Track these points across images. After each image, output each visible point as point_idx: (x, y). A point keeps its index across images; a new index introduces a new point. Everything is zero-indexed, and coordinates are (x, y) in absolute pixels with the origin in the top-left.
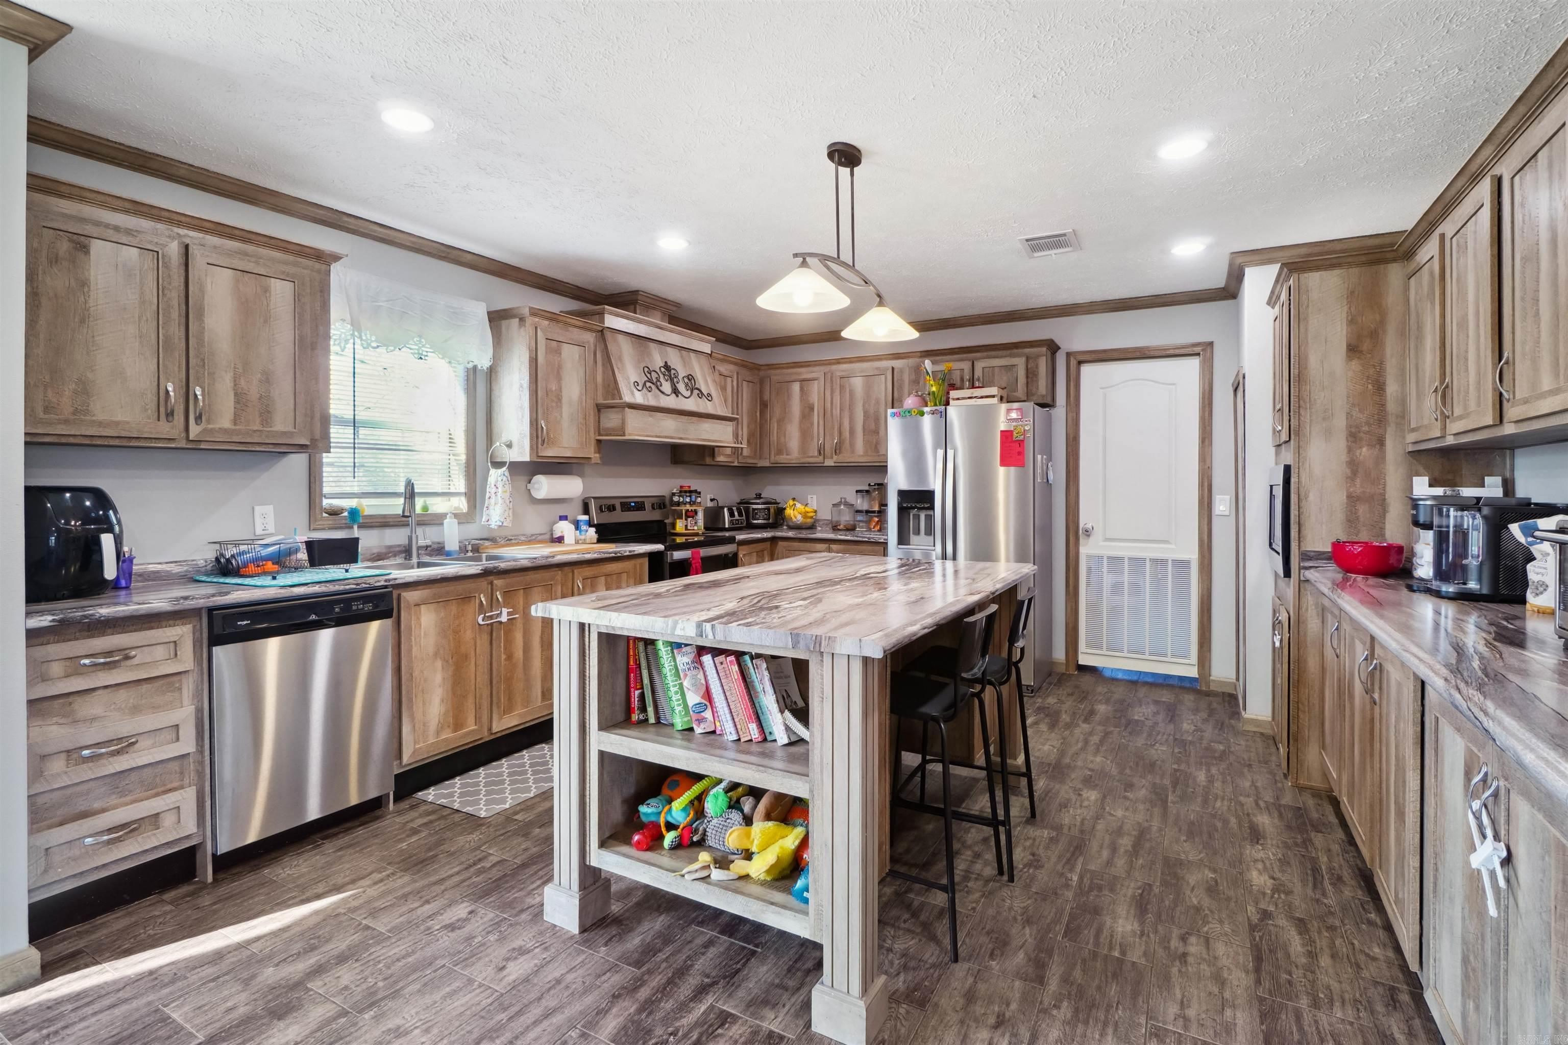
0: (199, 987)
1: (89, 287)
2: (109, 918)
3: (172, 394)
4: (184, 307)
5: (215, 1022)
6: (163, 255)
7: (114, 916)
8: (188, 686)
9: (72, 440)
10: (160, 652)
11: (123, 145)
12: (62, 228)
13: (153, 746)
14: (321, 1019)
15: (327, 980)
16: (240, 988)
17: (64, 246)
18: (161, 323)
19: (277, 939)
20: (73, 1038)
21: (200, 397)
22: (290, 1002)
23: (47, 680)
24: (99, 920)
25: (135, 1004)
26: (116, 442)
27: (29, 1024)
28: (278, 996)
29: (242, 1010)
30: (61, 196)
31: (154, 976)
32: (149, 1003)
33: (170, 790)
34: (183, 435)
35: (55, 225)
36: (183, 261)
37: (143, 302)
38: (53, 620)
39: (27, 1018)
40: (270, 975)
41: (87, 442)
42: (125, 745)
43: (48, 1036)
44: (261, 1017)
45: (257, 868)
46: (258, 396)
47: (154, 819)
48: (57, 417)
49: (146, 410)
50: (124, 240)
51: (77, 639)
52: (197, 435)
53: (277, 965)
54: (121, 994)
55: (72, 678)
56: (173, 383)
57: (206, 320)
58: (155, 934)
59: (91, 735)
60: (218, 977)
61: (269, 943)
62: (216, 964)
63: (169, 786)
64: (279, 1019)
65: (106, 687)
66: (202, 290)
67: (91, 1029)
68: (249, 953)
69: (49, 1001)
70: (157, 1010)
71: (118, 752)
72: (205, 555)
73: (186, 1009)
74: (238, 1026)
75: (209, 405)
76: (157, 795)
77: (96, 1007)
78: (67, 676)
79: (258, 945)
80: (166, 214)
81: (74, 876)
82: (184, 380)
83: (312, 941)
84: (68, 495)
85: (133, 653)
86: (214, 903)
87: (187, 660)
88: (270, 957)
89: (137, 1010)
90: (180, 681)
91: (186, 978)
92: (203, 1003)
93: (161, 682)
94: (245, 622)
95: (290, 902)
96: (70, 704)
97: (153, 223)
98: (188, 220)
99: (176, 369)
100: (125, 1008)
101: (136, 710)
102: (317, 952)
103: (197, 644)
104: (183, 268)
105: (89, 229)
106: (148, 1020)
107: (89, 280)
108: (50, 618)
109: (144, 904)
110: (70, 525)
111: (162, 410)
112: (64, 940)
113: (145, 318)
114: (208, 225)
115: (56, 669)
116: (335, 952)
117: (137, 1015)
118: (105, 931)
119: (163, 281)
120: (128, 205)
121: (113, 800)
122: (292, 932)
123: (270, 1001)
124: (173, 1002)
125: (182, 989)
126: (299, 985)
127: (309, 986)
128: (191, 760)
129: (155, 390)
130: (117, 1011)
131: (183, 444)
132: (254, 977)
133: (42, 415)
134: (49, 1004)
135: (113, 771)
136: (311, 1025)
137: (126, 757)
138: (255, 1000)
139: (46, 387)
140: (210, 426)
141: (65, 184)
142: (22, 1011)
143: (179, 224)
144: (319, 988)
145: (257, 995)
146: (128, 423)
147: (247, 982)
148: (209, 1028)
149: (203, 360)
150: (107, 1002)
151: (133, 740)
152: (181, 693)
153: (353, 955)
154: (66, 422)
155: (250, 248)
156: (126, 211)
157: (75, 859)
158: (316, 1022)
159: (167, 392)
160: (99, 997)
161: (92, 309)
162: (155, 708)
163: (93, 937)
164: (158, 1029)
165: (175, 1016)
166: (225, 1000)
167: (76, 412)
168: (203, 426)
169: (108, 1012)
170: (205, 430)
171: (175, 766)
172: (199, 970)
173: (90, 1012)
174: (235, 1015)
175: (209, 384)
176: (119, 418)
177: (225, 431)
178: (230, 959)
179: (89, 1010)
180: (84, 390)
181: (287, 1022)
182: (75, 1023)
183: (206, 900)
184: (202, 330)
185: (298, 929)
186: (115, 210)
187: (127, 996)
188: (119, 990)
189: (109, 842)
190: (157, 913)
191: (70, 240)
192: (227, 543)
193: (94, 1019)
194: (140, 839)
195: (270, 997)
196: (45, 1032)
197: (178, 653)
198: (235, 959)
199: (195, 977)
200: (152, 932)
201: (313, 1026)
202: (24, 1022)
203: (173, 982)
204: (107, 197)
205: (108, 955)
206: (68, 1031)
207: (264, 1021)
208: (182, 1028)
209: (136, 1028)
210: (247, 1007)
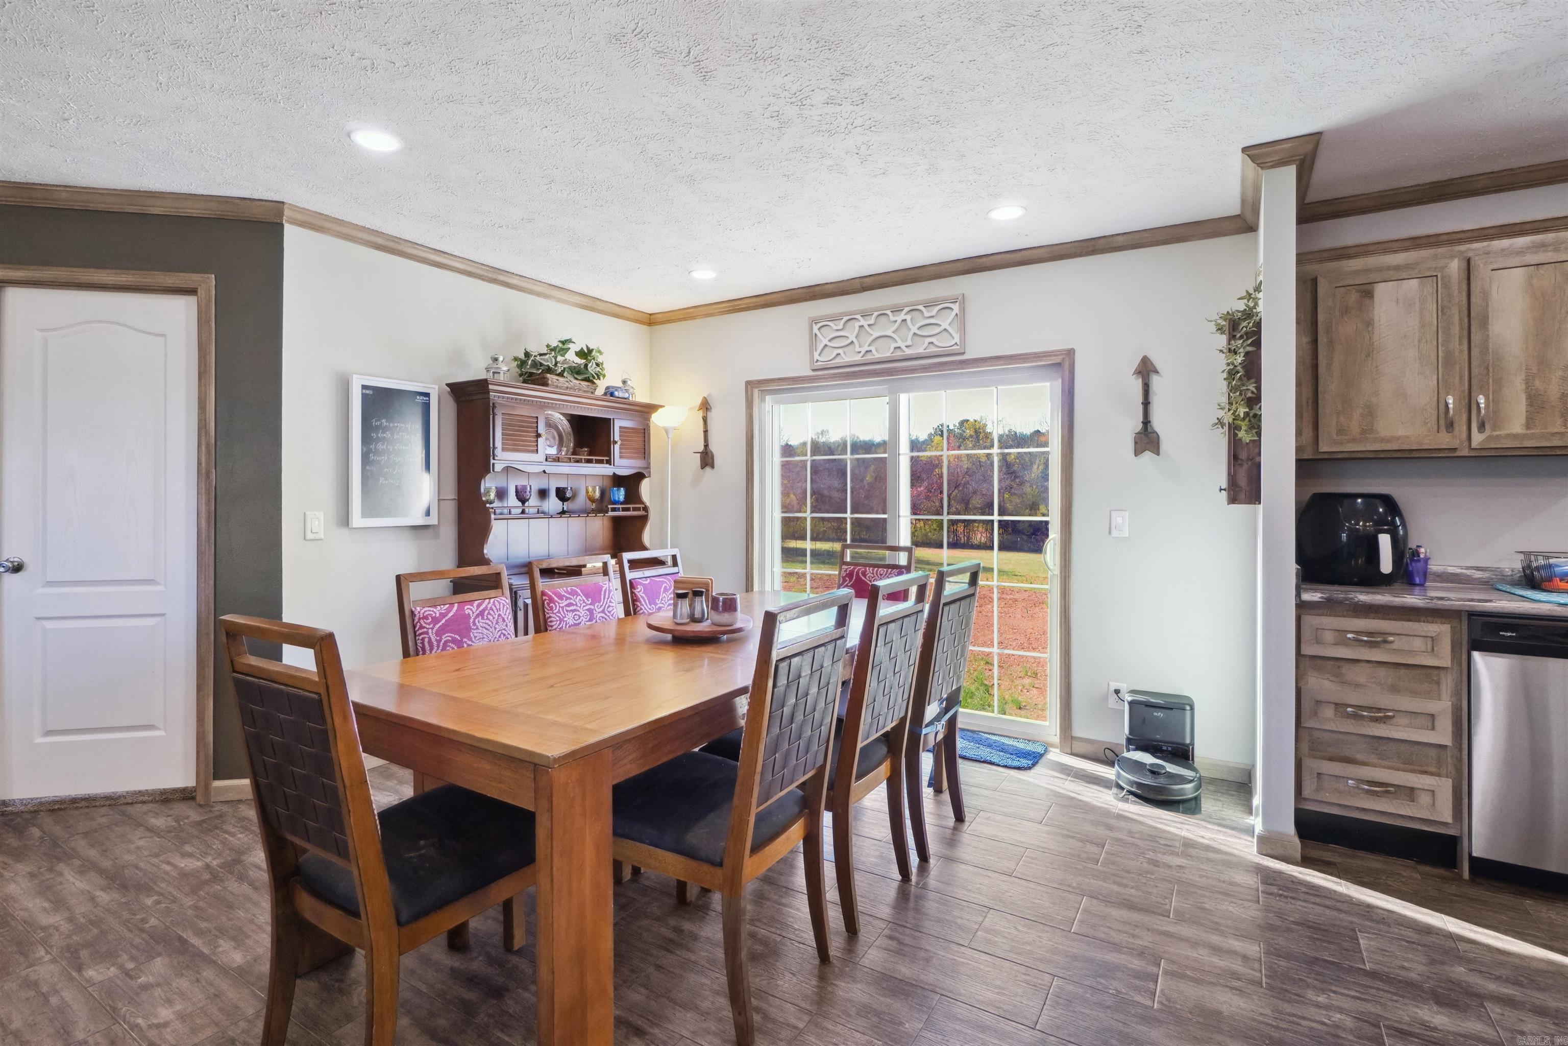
0: (1393, 938)
1: (1373, 325)
2: (1366, 856)
3: (1451, 406)
4: (1466, 320)
5: (1385, 966)
6: (1443, 278)
7: (1372, 857)
8: (1448, 684)
9: (1360, 455)
10: (1418, 644)
11: (1419, 185)
12: (1350, 284)
13: (1409, 726)
14: (1473, 1032)
15: (1506, 1013)
16: (1424, 961)
17: (1353, 297)
18: (1440, 341)
19: (1489, 954)
20: (1293, 906)
21: (1482, 406)
22: (1458, 1001)
23: (1321, 643)
24: (1361, 853)
25: (1342, 916)
26: (1399, 455)
27: (1276, 883)
28: (1451, 989)
29: (1413, 975)
30: (1350, 257)
31: (1368, 910)
32: (1351, 922)
33: (1426, 773)
34: (1466, 444)
35: (1345, 283)
36: (1464, 276)
37: (1423, 325)
38: (1322, 598)
39: (1278, 879)
40: (1459, 971)
41: (1372, 456)
42: (1382, 716)
43: (1281, 895)
44: (1423, 991)
45: (1524, 895)
46: (1558, 395)
47: (1410, 793)
48: (1346, 437)
49: (1426, 424)
50: (1404, 275)
51: (1344, 616)
52: (1480, 443)
53: (1471, 970)
54: (1338, 904)
55: (1339, 646)
56: (1453, 396)
57: (1490, 327)
58: (1391, 886)
59: (1354, 698)
60: (1414, 943)
61: (1477, 951)
62: (1419, 934)
63: (1425, 769)
64: (1436, 1003)
65: (1368, 662)
66: (1486, 296)
67: (1306, 910)
68: (1453, 945)
69: (1296, 877)
70: (1354, 930)
71: (1376, 720)
72: (1513, 565)
73: (1372, 943)
74: (1400, 981)
75: (1495, 412)
76: (1412, 771)
77: (1318, 900)
78: (1336, 644)
79: (1468, 946)
80: (1445, 237)
81: (1340, 805)
82: (1467, 391)
83: (1522, 979)
84: (1359, 500)
85: (1391, 638)
86: (1456, 895)
87: (1444, 658)
88: (1470, 961)
89: (1341, 920)
90: (1438, 675)
91: (1389, 926)
92: (1387, 949)
93: (1418, 671)
94: (1509, 634)
95: (1528, 938)
96: (1339, 667)
97: (1433, 250)
98: (1467, 235)
99: (1457, 381)
100: (1336, 914)
101: (1394, 689)
102: (1521, 989)
103: (1455, 646)
104: (1465, 282)
105: (1372, 277)
106: (1342, 931)
107: (1373, 320)
108: (1320, 595)
109: (1399, 862)
110: (1359, 525)
111: (1442, 422)
112: (1330, 851)
113: (1424, 340)
114: (1491, 232)
115: (1329, 637)
116: (1538, 1002)
117: (1338, 923)
118: (1359, 862)
119: (1442, 301)
120: (1406, 244)
121: (1373, 759)
122: (1510, 959)
123: (1441, 987)
124: (1368, 933)
125: (1380, 930)
126: (1480, 997)
127: (1485, 1003)
128: (1449, 754)
129: (1435, 404)
130: (1328, 911)
131: (1465, 452)
132: (1443, 963)
133: (1334, 436)
134: (1294, 880)
135: (1371, 734)
136: (1459, 1028)
137: (1382, 726)
138: (1428, 977)
139: (1338, 413)
140: (1495, 433)
141: (1351, 247)
142: (1280, 873)
143: (1460, 241)
144: (1493, 1013)
145: (1434, 976)
146: (1407, 437)
147: (1432, 962)
148: (1378, 966)
149: (1487, 368)
150: (1327, 902)
151: (1390, 714)
152: (1439, 687)
153: (1557, 1018)
154: (1354, 441)
155: (1550, 237)
156: (1406, 249)
157: (1340, 792)
158: (1466, 1030)
159: (1447, 405)
160: (1325, 897)
161: (1375, 344)
162: (1414, 693)
163: (1348, 860)
164: (1343, 940)
165: (1361, 941)
166: (1407, 960)
167: (1363, 432)
168: (1488, 432)
169: (1322, 908)
170: (1490, 438)
171: (1433, 753)
172: (1403, 928)
173: (1313, 901)
174: (1404, 973)
175: (1494, 392)
176: (1401, 432)
177: (1515, 436)
178: (1433, 939)
179: (1313, 899)
180: (1370, 413)
181: (1441, 1010)
182: (1300, 900)
183: (1452, 889)
184: (1486, 339)
185: (1517, 961)
186: (1396, 252)
187: (1342, 908)
188: (1340, 901)
189: (1368, 792)
190: (1404, 874)
191: (1358, 291)
192: (1537, 554)
193: (1312, 906)
194: (1395, 802)
195: (1443, 985)
196: (1281, 892)
197: (1435, 649)
198: (1438, 941)
199: (1397, 930)
200: (1389, 882)
201: (1461, 1030)
202: (1275, 880)
203: (1378, 922)
204: (1387, 244)
205: (1350, 877)
206: (1292, 901)
207: (1423, 995)
208: (1361, 952)
209: (1331, 929)
210: (1419, 977)
